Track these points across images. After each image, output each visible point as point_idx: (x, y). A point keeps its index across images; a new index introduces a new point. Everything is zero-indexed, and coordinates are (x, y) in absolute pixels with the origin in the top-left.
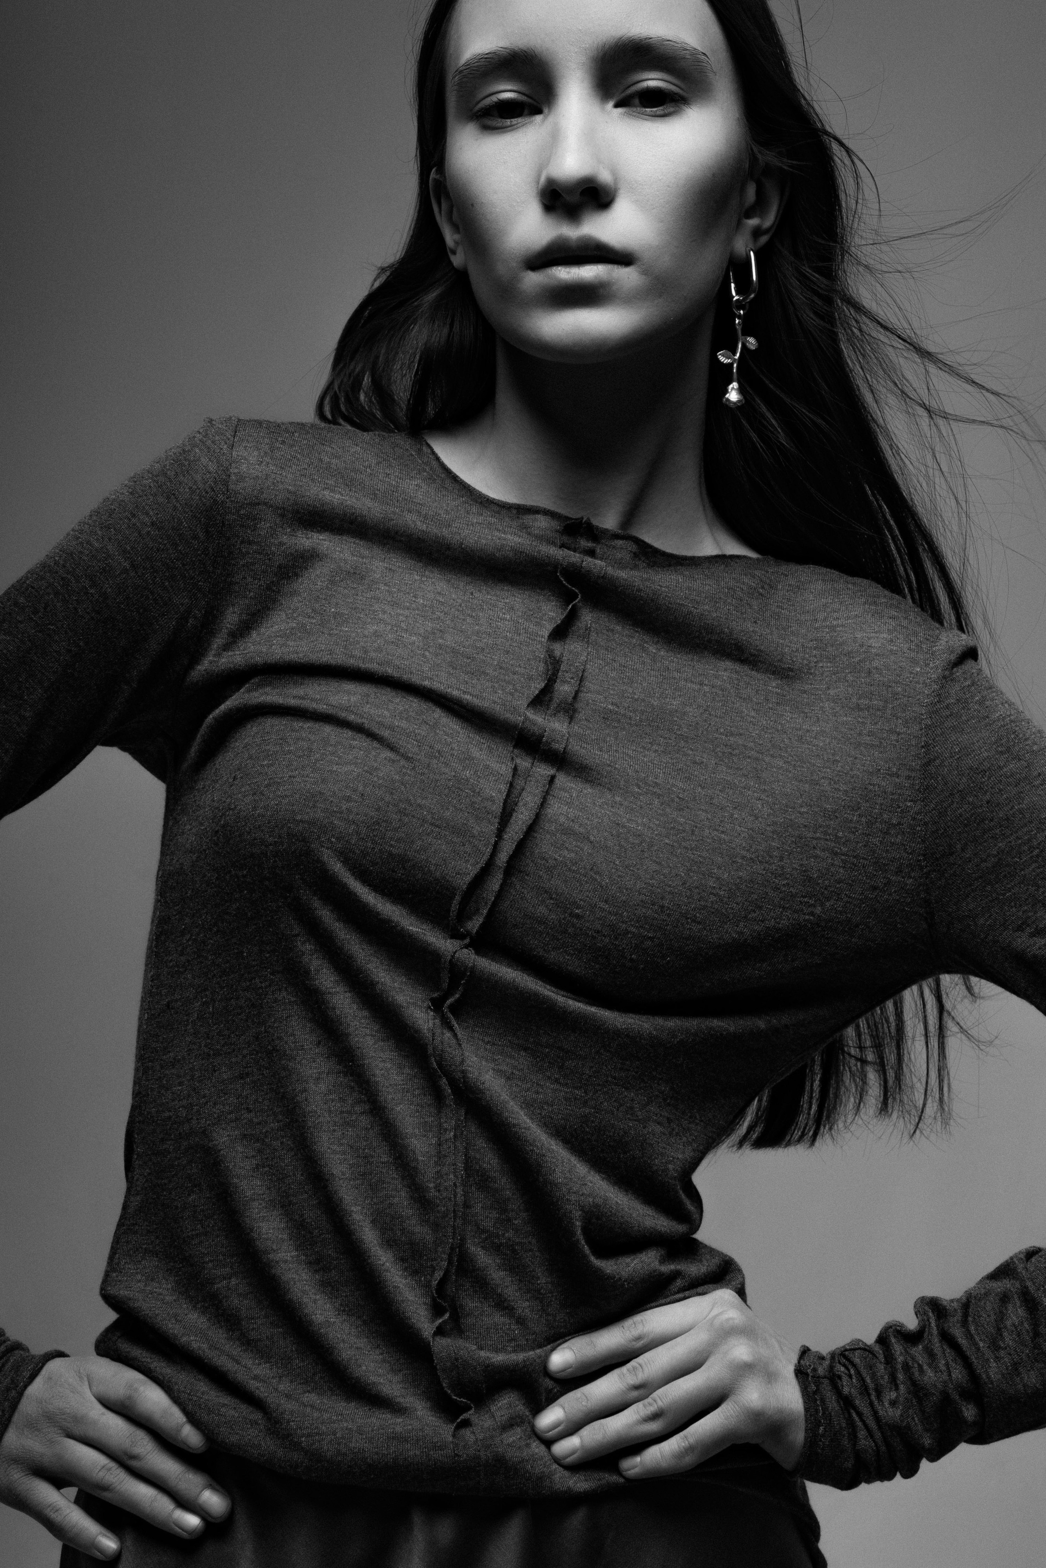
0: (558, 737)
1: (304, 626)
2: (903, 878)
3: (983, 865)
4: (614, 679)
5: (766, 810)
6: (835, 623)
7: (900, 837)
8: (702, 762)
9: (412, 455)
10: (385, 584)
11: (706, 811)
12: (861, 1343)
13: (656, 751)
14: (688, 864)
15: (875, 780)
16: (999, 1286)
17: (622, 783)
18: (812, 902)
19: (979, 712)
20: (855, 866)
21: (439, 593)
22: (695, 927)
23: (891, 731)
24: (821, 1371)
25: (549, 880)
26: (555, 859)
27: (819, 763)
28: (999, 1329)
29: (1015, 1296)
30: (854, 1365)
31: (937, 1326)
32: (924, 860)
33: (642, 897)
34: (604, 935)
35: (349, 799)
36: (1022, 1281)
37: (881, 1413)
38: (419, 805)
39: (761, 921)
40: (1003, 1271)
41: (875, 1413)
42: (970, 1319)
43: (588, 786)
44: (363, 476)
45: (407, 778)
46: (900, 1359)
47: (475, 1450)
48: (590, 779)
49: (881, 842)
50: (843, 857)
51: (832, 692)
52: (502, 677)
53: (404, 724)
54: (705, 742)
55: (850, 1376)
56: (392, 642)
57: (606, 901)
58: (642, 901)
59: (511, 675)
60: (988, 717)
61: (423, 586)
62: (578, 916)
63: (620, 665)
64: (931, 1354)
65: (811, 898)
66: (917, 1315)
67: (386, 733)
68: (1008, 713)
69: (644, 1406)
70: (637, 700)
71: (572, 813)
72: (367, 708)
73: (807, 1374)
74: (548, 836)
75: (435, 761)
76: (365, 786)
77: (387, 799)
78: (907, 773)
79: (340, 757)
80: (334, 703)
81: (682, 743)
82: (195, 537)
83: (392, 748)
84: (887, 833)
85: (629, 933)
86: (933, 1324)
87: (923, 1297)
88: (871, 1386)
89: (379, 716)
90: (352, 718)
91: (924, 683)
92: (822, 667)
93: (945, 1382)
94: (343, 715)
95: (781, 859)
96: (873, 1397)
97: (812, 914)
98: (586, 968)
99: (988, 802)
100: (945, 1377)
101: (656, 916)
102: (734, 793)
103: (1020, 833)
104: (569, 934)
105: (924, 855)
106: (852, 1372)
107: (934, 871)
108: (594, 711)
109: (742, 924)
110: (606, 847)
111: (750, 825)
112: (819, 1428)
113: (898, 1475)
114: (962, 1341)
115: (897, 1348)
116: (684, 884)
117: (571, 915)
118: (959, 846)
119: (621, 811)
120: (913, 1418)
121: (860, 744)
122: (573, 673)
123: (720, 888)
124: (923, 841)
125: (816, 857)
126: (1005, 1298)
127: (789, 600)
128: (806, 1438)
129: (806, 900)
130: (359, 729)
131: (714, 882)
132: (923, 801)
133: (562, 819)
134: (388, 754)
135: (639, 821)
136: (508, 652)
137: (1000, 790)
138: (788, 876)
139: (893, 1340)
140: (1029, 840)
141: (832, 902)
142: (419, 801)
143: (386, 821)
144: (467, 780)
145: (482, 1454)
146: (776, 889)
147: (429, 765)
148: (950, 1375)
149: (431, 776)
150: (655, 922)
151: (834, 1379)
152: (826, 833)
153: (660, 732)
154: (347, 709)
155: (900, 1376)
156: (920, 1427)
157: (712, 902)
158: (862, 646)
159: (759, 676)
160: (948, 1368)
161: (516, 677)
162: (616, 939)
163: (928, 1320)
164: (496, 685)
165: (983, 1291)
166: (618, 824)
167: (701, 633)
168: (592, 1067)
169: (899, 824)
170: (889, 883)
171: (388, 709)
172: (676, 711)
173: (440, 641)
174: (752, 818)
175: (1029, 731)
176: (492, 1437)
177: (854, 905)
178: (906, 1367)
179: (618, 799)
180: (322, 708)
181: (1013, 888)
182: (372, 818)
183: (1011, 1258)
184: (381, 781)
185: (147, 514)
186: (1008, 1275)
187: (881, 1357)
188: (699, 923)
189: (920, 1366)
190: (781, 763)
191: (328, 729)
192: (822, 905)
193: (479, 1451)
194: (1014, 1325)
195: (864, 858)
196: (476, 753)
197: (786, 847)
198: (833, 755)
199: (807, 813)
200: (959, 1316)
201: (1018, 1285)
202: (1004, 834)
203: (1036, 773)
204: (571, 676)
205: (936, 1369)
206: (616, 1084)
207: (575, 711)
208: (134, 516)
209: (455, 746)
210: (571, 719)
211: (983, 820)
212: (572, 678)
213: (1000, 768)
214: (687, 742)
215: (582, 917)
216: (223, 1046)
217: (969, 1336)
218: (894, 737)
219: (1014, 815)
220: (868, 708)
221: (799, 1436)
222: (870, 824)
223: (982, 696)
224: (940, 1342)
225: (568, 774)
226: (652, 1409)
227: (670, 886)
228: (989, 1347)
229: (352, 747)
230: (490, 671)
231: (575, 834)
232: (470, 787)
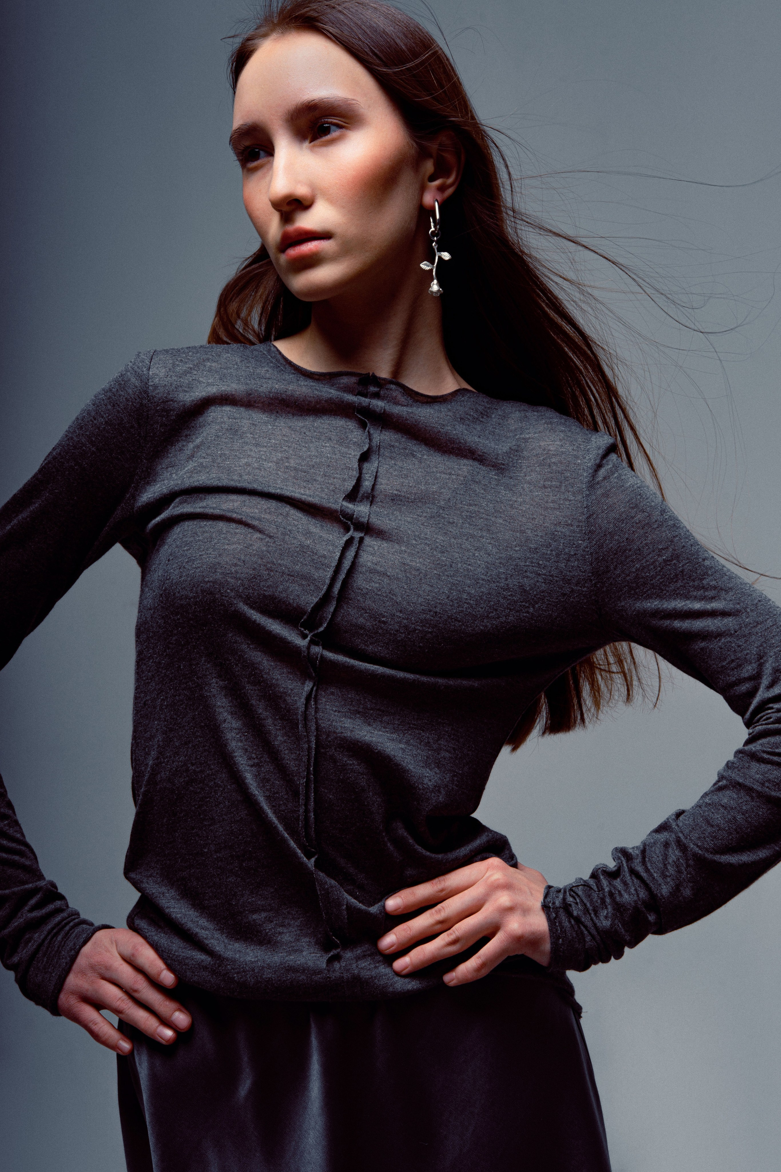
0: (363, 515)
1: (202, 464)
2: (581, 587)
3: (628, 578)
4: (395, 476)
5: (495, 550)
6: (527, 436)
7: (576, 563)
8: (454, 522)
9: (264, 354)
10: (251, 434)
11: (458, 553)
12: (582, 881)
13: (425, 517)
14: (449, 586)
15: (558, 529)
16: (663, 837)
17: (405, 539)
18: (527, 605)
19: (617, 483)
20: (552, 581)
21: (284, 435)
22: (457, 624)
23: (566, 499)
24: (557, 904)
25: (364, 602)
26: (367, 589)
27: (524, 520)
28: (665, 865)
29: (673, 843)
30: (579, 896)
31: (627, 866)
32: (592, 576)
33: (423, 607)
34: (401, 633)
35: (236, 565)
36: (676, 833)
37: (598, 924)
38: (280, 564)
39: (497, 618)
40: (663, 828)
41: (595, 925)
42: (647, 859)
43: (384, 542)
44: (232, 370)
45: (271, 548)
46: (607, 889)
47: (340, 973)
48: (385, 538)
49: (566, 566)
50: (544, 577)
51: (528, 478)
52: (327, 481)
53: (267, 516)
54: (455, 510)
55: (577, 903)
56: (257, 468)
57: (401, 612)
58: (423, 610)
59: (332, 479)
60: (623, 486)
61: (274, 432)
62: (384, 622)
63: (400, 467)
64: (625, 883)
65: (526, 603)
66: (614, 860)
67: (256, 523)
68: (636, 483)
69: (448, 935)
70: (411, 487)
71: (375, 559)
72: (244, 509)
73: (550, 907)
74: (361, 575)
75: (287, 537)
76: (246, 555)
77: (259, 562)
78: (577, 524)
79: (229, 540)
80: (224, 508)
81: (441, 511)
82: (132, 427)
83: (260, 531)
84: (568, 560)
85: (416, 630)
86: (625, 865)
87: (616, 848)
88: (591, 908)
89: (252, 513)
90: (234, 515)
91: (583, 469)
92: (521, 463)
93: (635, 901)
94: (229, 514)
95: (506, 579)
96: (593, 915)
97: (528, 612)
98: (392, 654)
99: (627, 539)
100: (635, 898)
101: (432, 618)
102: (474, 541)
103: (648, 558)
104: (380, 634)
105: (592, 573)
106: (578, 901)
107: (599, 582)
108: (386, 496)
109: (485, 621)
110: (398, 578)
111: (485, 560)
112: (559, 940)
113: (612, 958)
114: (644, 875)
115: (605, 882)
116: (448, 597)
117: (379, 621)
118: (612, 567)
119: (406, 556)
120: (618, 925)
121: (547, 508)
122: (371, 474)
123: (470, 599)
124: (591, 564)
125: (527, 577)
126: (666, 845)
127: (499, 424)
128: (552, 948)
129: (523, 604)
130: (240, 522)
131: (467, 596)
132: (589, 540)
133: (369, 564)
134: (258, 535)
135: (418, 561)
136: (329, 466)
137: (634, 532)
138: (511, 590)
139: (602, 877)
140: (654, 562)
141: (539, 604)
142: (279, 562)
143: (260, 576)
144: (308, 546)
145: (345, 975)
146: (505, 598)
147: (284, 540)
148: (638, 896)
149: (286, 546)
150: (432, 622)
151: (566, 907)
152: (532, 562)
153: (427, 505)
154: (232, 511)
155: (608, 900)
156: (623, 930)
157: (466, 608)
158: (544, 450)
159: (484, 468)
160: (637, 892)
161: (335, 480)
162: (409, 634)
163: (622, 863)
164: (324, 487)
165: (652, 841)
166: (404, 564)
167: (447, 444)
168: (399, 719)
169: (575, 554)
170: (573, 591)
171: (257, 508)
172: (436, 492)
173: (287, 464)
174: (487, 556)
175: (648, 493)
176: (350, 964)
177: (553, 606)
178: (611, 894)
179: (403, 548)
180: (217, 512)
181: (647, 591)
182: (251, 575)
183: (668, 819)
184: (255, 552)
185: (102, 417)
186: (667, 830)
187: (595, 888)
188: (459, 621)
189: (619, 892)
190: (501, 521)
191: (221, 525)
192: (534, 607)
193: (342, 973)
194: (674, 861)
195: (556, 577)
196: (313, 529)
197: (509, 572)
198: (532, 515)
199: (520, 550)
200: (639, 859)
201: (674, 836)
202: (638, 559)
203: (654, 520)
204: (369, 475)
205: (630, 894)
206: (415, 729)
207: (373, 497)
208: (95, 419)
209: (300, 526)
210: (372, 503)
211: (625, 550)
212: (370, 477)
213: (633, 518)
214: (444, 510)
215: (387, 622)
216: (174, 725)
217: (647, 870)
218: (567, 503)
219: (643, 547)
220: (551, 487)
221: (547, 946)
222: (558, 555)
223: (619, 474)
224: (630, 876)
225: (372, 536)
226: (452, 937)
227: (439, 599)
228: (660, 876)
229: (236, 533)
230: (319, 478)
231: (378, 572)
232: (310, 550)
